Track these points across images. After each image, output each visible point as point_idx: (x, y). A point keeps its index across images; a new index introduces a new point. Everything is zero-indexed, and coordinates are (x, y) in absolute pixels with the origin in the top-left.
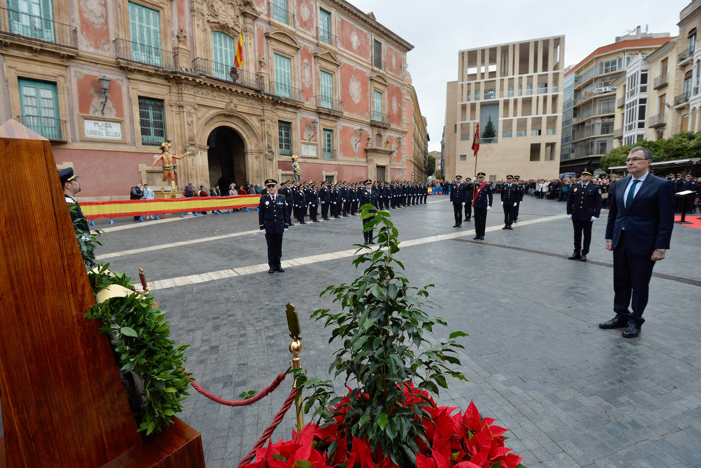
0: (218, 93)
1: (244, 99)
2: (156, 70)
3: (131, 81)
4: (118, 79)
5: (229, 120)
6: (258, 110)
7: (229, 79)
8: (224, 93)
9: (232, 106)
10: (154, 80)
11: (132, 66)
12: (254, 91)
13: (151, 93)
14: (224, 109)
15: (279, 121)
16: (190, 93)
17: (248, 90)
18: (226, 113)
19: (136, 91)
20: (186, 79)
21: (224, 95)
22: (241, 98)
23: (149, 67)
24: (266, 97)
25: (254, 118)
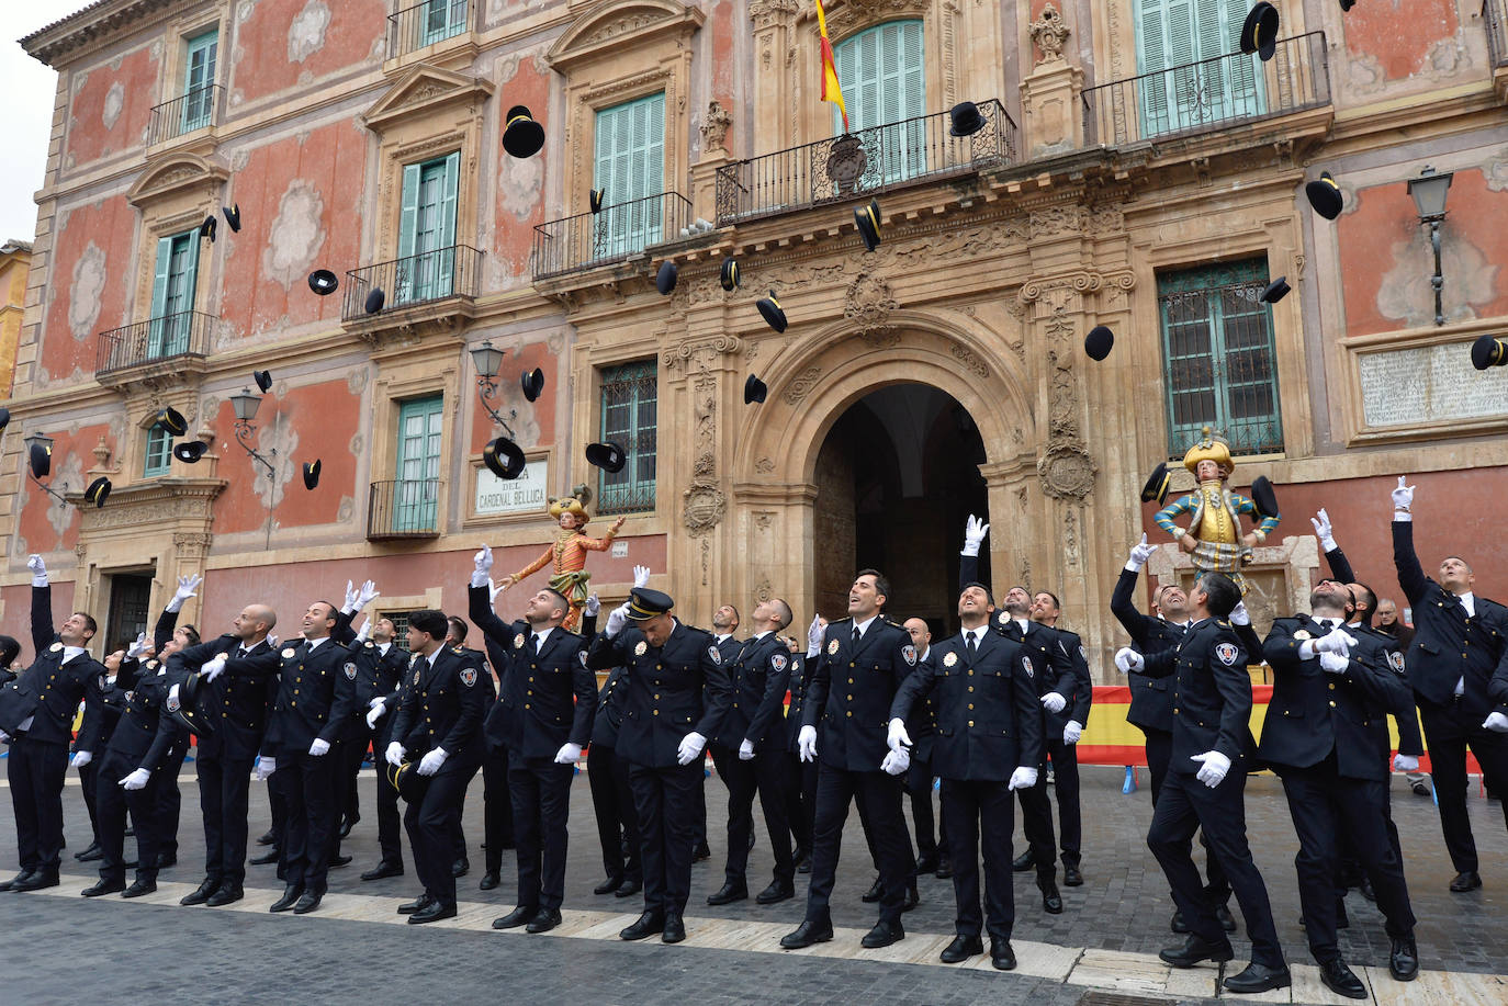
0: (818, 264)
1: (926, 240)
2: (616, 273)
3: (582, 329)
4: (553, 337)
5: (894, 355)
6: (1007, 263)
7: (828, 190)
8: (840, 252)
9: (867, 293)
10: (633, 302)
11: (561, 286)
12: (950, 189)
13: (621, 347)
14: (842, 317)
15: (1164, 275)
16: (711, 303)
17: (921, 195)
18: (855, 329)
19: (587, 354)
20: (681, 262)
21: (838, 260)
22: (917, 244)
23: (597, 269)
24: (1014, 187)
25: (984, 309)
